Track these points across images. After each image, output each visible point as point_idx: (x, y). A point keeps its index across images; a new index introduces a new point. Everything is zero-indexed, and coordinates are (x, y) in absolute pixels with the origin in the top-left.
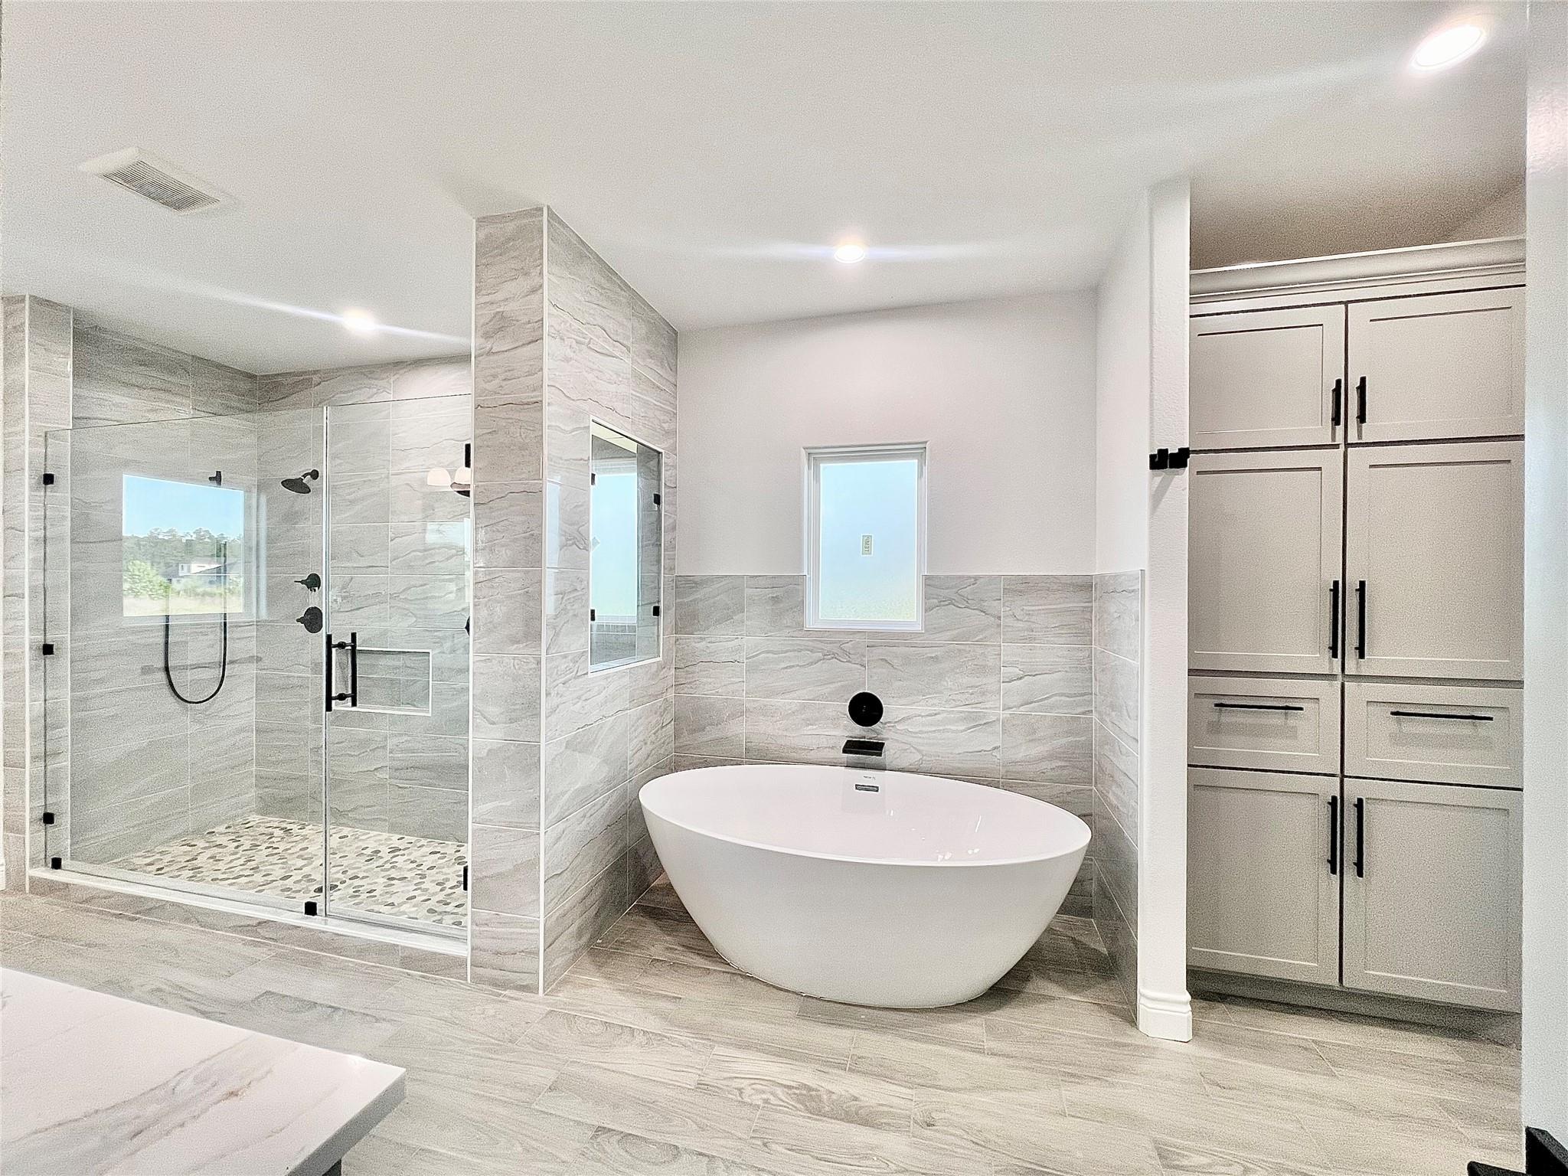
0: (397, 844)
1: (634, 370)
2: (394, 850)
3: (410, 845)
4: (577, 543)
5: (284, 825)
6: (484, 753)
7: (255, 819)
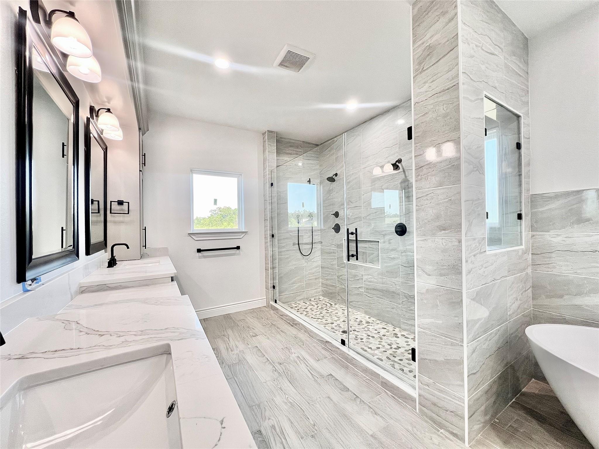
0: (368, 320)
1: (506, 64)
2: (368, 322)
3: (373, 322)
4: (479, 170)
5: (330, 302)
6: (424, 291)
7: (322, 298)
